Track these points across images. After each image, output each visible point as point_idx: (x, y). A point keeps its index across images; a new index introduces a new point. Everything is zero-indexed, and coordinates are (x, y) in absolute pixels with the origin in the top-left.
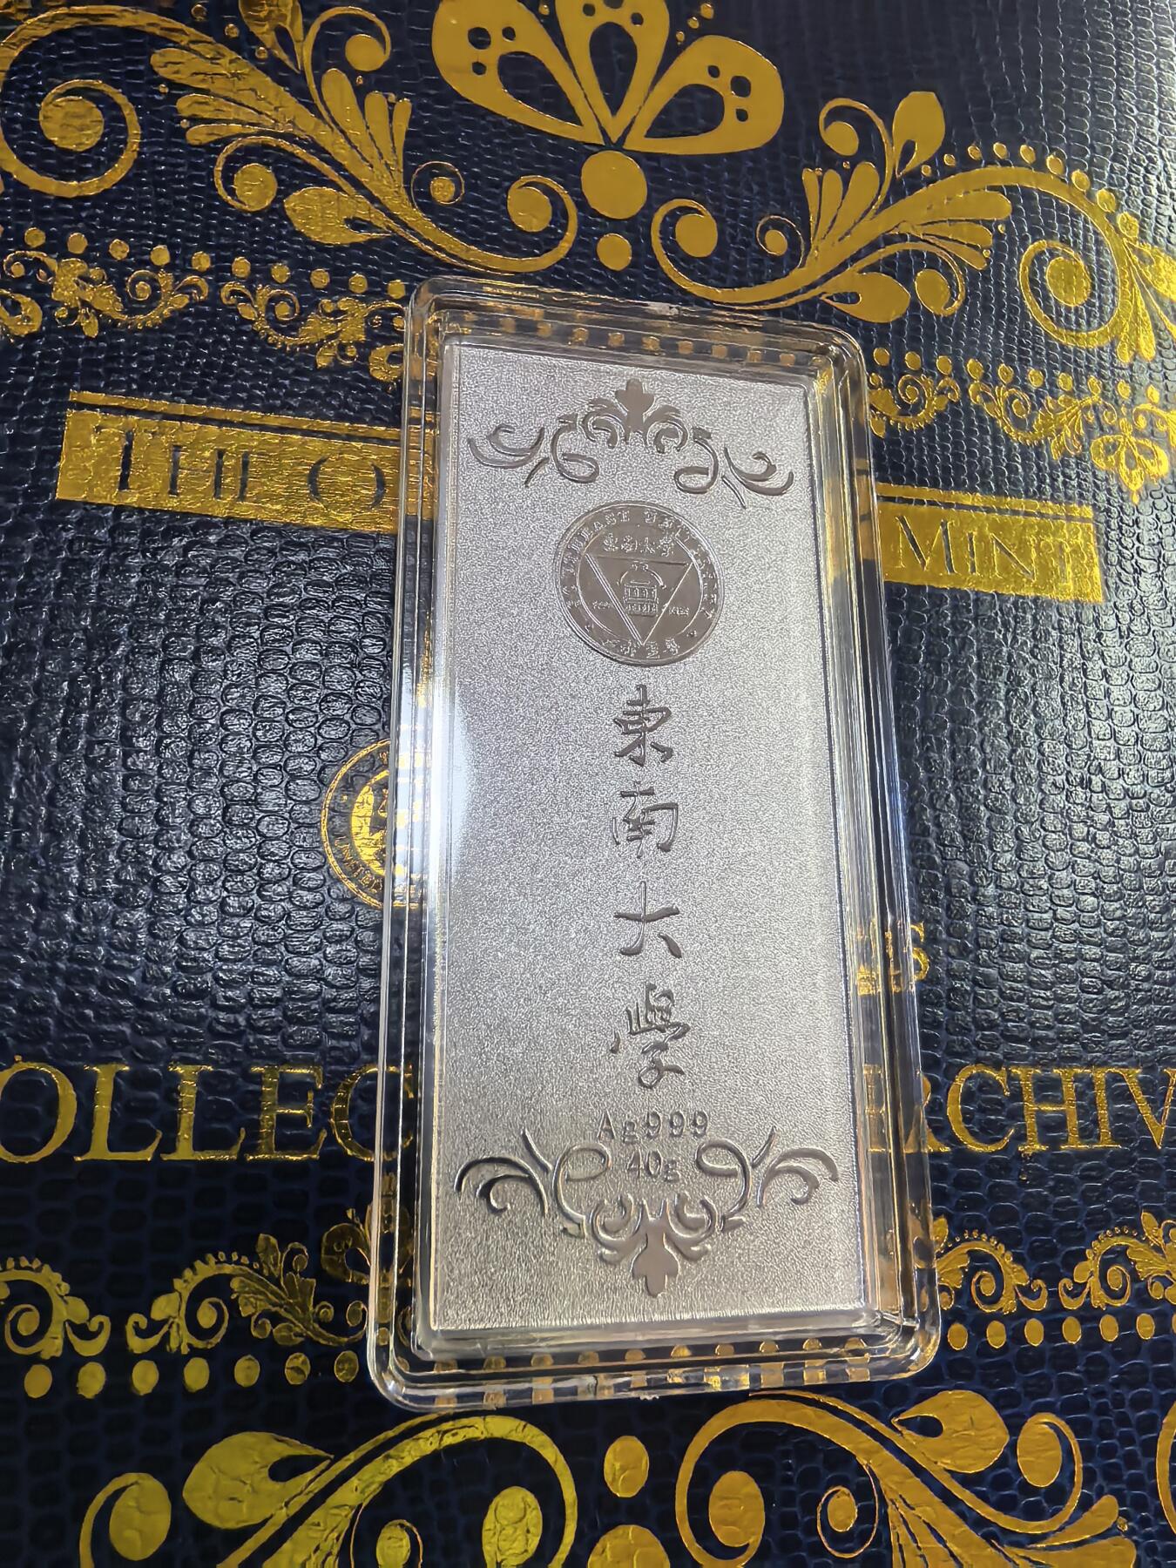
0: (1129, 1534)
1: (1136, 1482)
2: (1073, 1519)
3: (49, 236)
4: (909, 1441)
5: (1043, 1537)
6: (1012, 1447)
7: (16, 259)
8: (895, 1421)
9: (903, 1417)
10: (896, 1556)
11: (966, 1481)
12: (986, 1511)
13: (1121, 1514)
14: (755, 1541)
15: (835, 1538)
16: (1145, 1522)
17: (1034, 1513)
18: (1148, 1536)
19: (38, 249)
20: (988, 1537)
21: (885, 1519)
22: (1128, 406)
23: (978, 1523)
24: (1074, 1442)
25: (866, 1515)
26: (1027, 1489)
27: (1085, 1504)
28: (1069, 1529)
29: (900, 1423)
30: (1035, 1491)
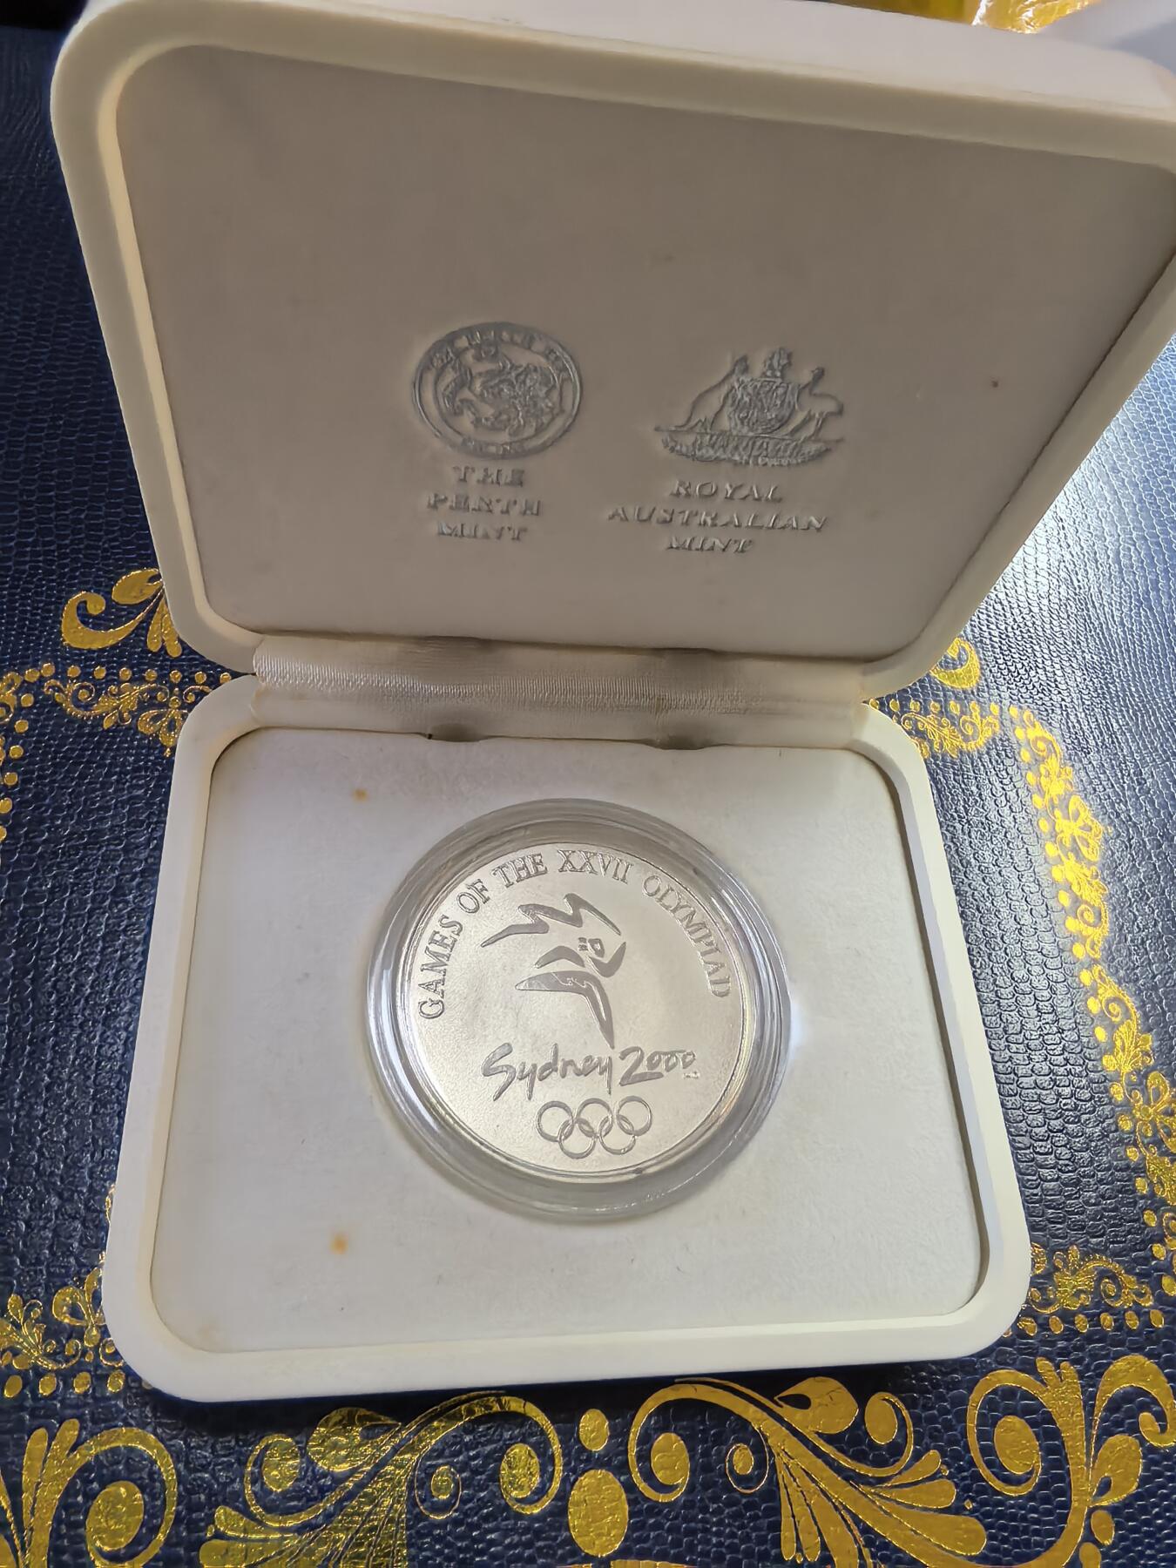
0: (950, 1477)
1: (952, 1441)
2: (906, 1468)
3: (209, 676)
4: (787, 1412)
5: (888, 1479)
6: (862, 1414)
7: (190, 691)
8: (776, 1398)
9: (781, 1395)
10: (783, 1492)
11: (830, 1439)
12: (845, 1462)
13: (942, 1463)
14: (682, 1480)
15: (742, 1480)
16: (960, 1469)
17: (880, 1462)
18: (964, 1478)
19: (203, 684)
20: (847, 1479)
21: (773, 1467)
22: (897, 715)
23: (839, 1470)
24: (905, 1413)
25: (760, 1464)
26: (872, 1444)
27: (917, 1456)
28: (905, 1473)
29: (780, 1399)
30: (880, 1447)
